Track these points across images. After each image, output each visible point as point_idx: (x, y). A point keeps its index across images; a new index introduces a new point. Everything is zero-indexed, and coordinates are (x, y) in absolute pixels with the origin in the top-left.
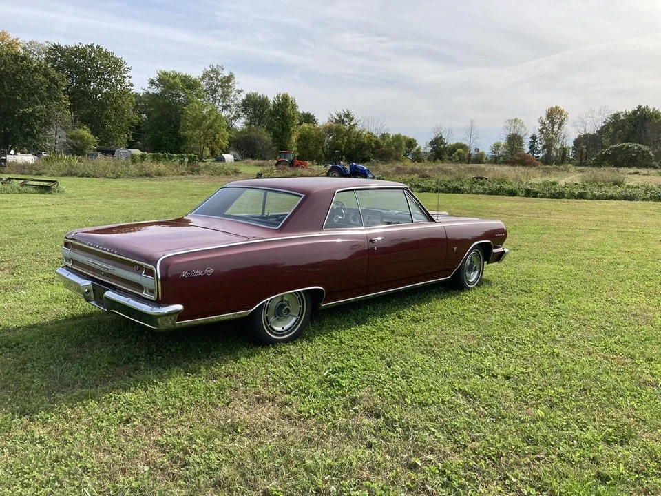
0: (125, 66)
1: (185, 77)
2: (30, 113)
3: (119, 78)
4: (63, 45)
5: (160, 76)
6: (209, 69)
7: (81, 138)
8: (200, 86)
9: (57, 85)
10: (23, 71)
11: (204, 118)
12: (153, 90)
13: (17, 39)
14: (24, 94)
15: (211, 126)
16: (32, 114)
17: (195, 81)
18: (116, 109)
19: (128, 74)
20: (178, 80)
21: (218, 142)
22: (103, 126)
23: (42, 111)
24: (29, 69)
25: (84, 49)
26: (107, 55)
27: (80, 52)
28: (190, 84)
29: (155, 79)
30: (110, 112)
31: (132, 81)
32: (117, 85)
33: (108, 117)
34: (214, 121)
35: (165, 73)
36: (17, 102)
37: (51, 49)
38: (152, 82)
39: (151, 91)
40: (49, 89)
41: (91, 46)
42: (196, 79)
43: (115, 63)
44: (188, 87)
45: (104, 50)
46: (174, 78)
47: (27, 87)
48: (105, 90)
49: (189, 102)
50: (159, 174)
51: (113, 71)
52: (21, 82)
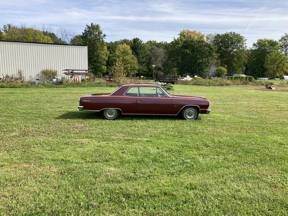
0: (244, 39)
1: (270, 41)
2: (201, 62)
3: (241, 44)
4: (220, 34)
5: (258, 41)
6: (284, 35)
7: (221, 70)
8: (277, 44)
9: (213, 50)
10: (201, 46)
11: (277, 59)
12: (254, 48)
13: (204, 34)
14: (200, 56)
15: (280, 63)
16: (202, 62)
17: (275, 42)
18: (238, 58)
19: (245, 42)
20: (266, 43)
21: (284, 70)
22: (232, 65)
23: (205, 61)
24: (203, 46)
25: (228, 34)
26: (237, 36)
27: (226, 36)
28: (272, 44)
29: (256, 43)
30: (235, 59)
31: (246, 45)
32: (240, 48)
33: (234, 61)
34: (282, 60)
35: (261, 40)
36: (198, 58)
37: (216, 36)
38: (254, 45)
39: (253, 49)
40: (209, 52)
41: (231, 33)
42: (276, 41)
43: (240, 38)
44: (271, 45)
45: (236, 34)
46: (265, 42)
47: (202, 52)
48: (235, 50)
49: (271, 52)
50: (227, 85)
51: (239, 42)
52: (200, 51)
